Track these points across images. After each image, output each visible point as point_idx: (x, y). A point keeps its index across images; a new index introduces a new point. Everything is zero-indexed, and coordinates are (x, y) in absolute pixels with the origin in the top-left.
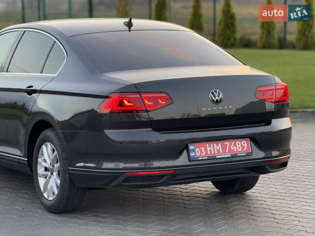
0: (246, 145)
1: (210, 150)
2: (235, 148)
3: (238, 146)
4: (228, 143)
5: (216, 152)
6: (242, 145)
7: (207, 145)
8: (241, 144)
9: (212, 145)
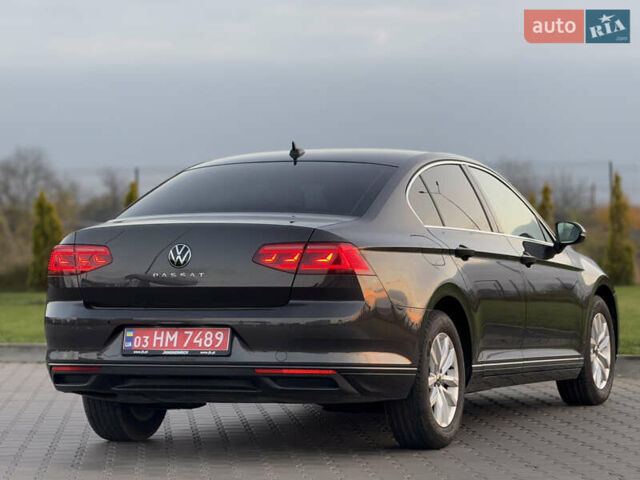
0: (221, 339)
1: (158, 341)
2: (200, 341)
3: (207, 339)
4: (191, 333)
5: (166, 345)
6: (214, 338)
7: (156, 333)
8: (214, 336)
9: (163, 333)
